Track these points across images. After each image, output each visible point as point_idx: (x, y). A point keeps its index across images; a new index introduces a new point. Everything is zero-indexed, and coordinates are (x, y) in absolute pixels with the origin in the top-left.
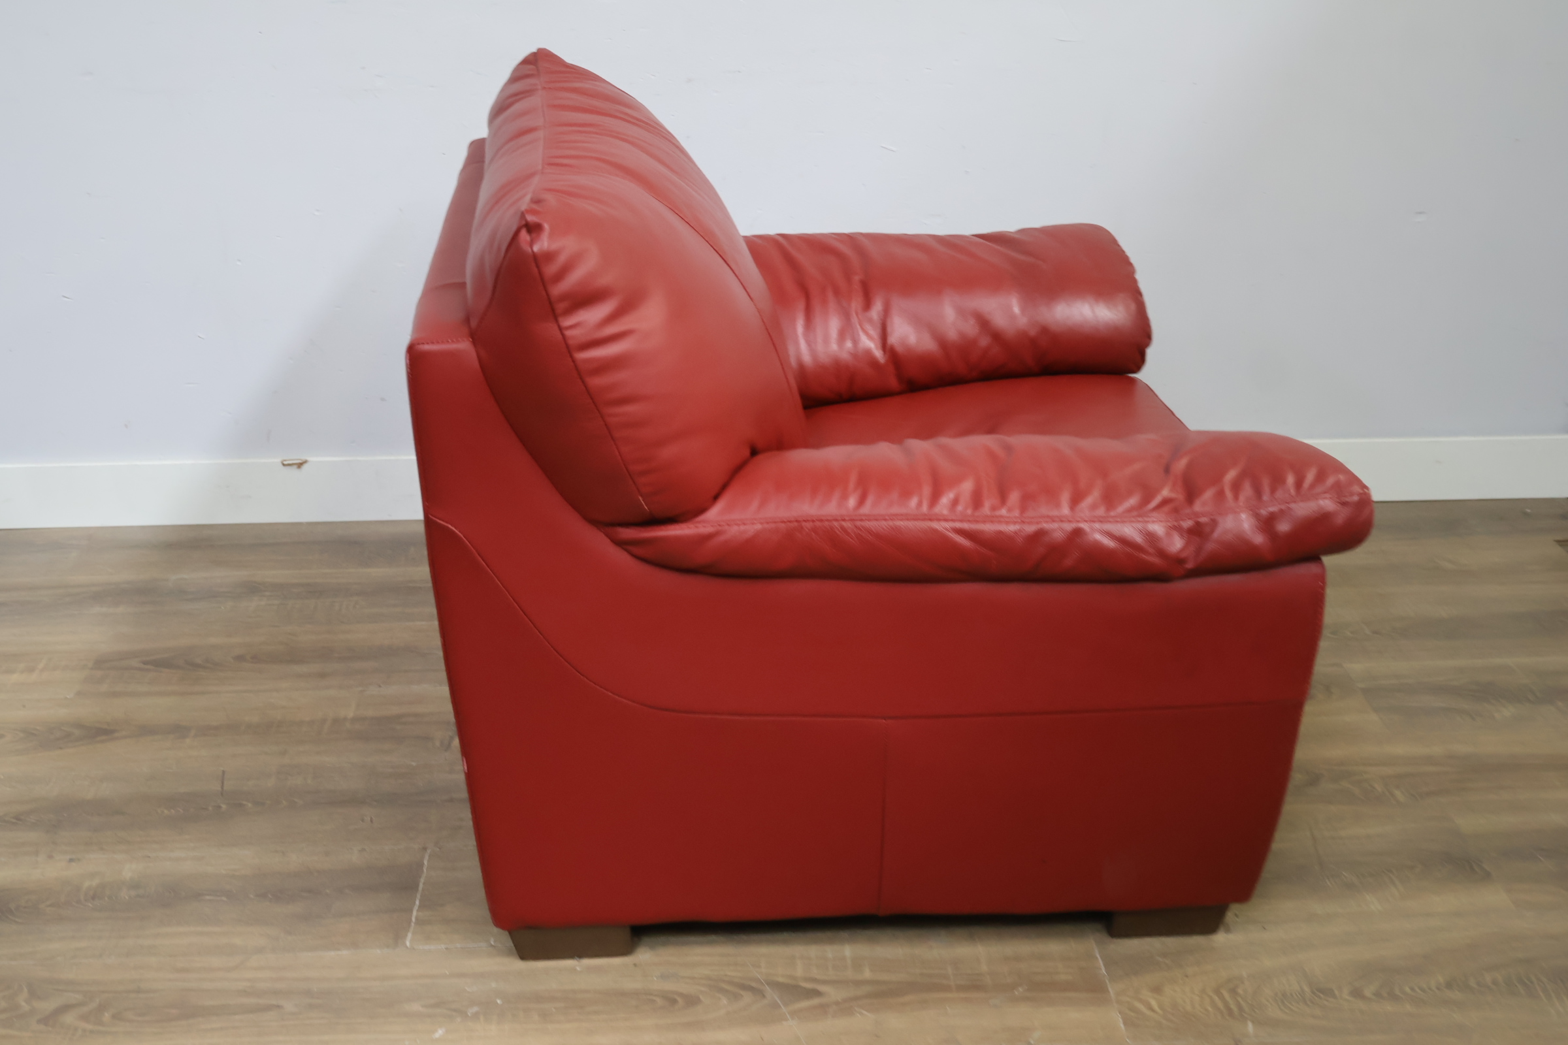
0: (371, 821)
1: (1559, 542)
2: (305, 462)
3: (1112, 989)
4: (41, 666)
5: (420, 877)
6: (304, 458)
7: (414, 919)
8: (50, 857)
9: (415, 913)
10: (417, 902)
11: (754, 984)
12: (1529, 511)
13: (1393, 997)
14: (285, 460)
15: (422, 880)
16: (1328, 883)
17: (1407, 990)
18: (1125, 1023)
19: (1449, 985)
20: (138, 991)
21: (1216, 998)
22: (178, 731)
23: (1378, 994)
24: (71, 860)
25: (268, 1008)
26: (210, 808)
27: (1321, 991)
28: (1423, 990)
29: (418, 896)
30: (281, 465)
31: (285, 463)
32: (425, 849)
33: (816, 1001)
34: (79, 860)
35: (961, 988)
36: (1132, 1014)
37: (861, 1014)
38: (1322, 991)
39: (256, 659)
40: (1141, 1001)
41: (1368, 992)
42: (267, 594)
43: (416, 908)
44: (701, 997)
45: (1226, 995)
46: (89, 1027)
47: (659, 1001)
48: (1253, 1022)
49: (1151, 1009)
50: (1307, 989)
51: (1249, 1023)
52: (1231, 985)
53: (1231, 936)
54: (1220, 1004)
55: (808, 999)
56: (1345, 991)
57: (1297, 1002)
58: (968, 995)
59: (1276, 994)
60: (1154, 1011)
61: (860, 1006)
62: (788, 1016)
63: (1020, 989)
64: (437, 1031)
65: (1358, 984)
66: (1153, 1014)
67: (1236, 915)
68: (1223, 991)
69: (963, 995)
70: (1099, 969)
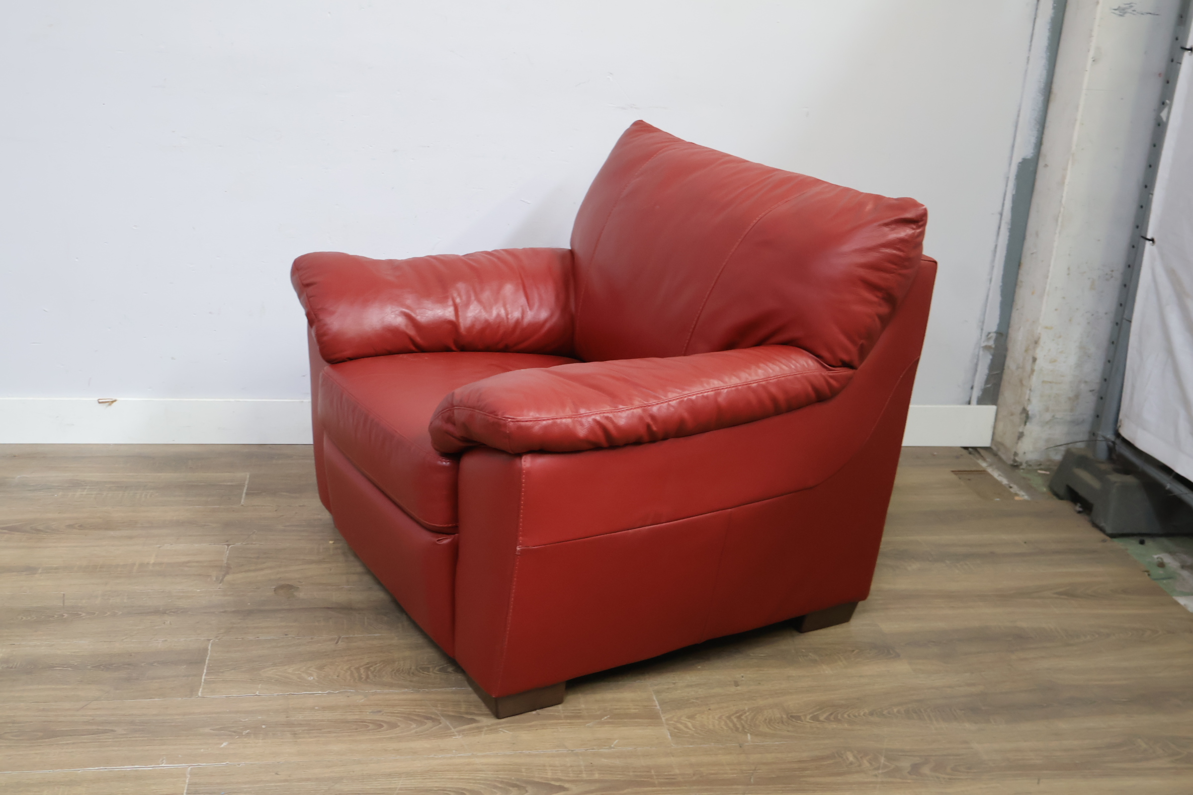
0: (170, 624)
1: (953, 471)
2: (115, 401)
3: (664, 717)
5: (207, 657)
6: (114, 398)
7: (203, 681)
9: (203, 677)
10: (205, 671)
11: (433, 716)
12: (935, 453)
13: (837, 720)
14: (99, 399)
15: (208, 658)
17: (846, 716)
18: (671, 735)
19: (871, 714)
20: (14, 723)
21: (728, 721)
22: (30, 570)
23: (828, 719)
25: (105, 732)
26: (56, 616)
28: (855, 716)
29: (206, 667)
30: (97, 402)
31: (100, 401)
32: (209, 640)
33: (474, 725)
35: (567, 717)
36: (676, 730)
37: (504, 732)
38: (793, 717)
39: (81, 527)
40: (681, 723)
41: (822, 718)
42: (88, 487)
43: (204, 674)
44: (399, 724)
45: (735, 720)
47: (371, 726)
48: (751, 734)
49: (687, 727)
50: (784, 716)
51: (749, 735)
52: (738, 715)
53: (739, 688)
54: (731, 725)
55: (469, 724)
56: (809, 717)
57: (778, 723)
58: (572, 721)
59: (766, 719)
60: (690, 729)
61: (502, 727)
62: (456, 733)
63: (606, 718)
64: (222, 743)
65: (815, 714)
66: (688, 730)
67: (742, 677)
68: (733, 717)
69: (569, 721)
70: (656, 706)
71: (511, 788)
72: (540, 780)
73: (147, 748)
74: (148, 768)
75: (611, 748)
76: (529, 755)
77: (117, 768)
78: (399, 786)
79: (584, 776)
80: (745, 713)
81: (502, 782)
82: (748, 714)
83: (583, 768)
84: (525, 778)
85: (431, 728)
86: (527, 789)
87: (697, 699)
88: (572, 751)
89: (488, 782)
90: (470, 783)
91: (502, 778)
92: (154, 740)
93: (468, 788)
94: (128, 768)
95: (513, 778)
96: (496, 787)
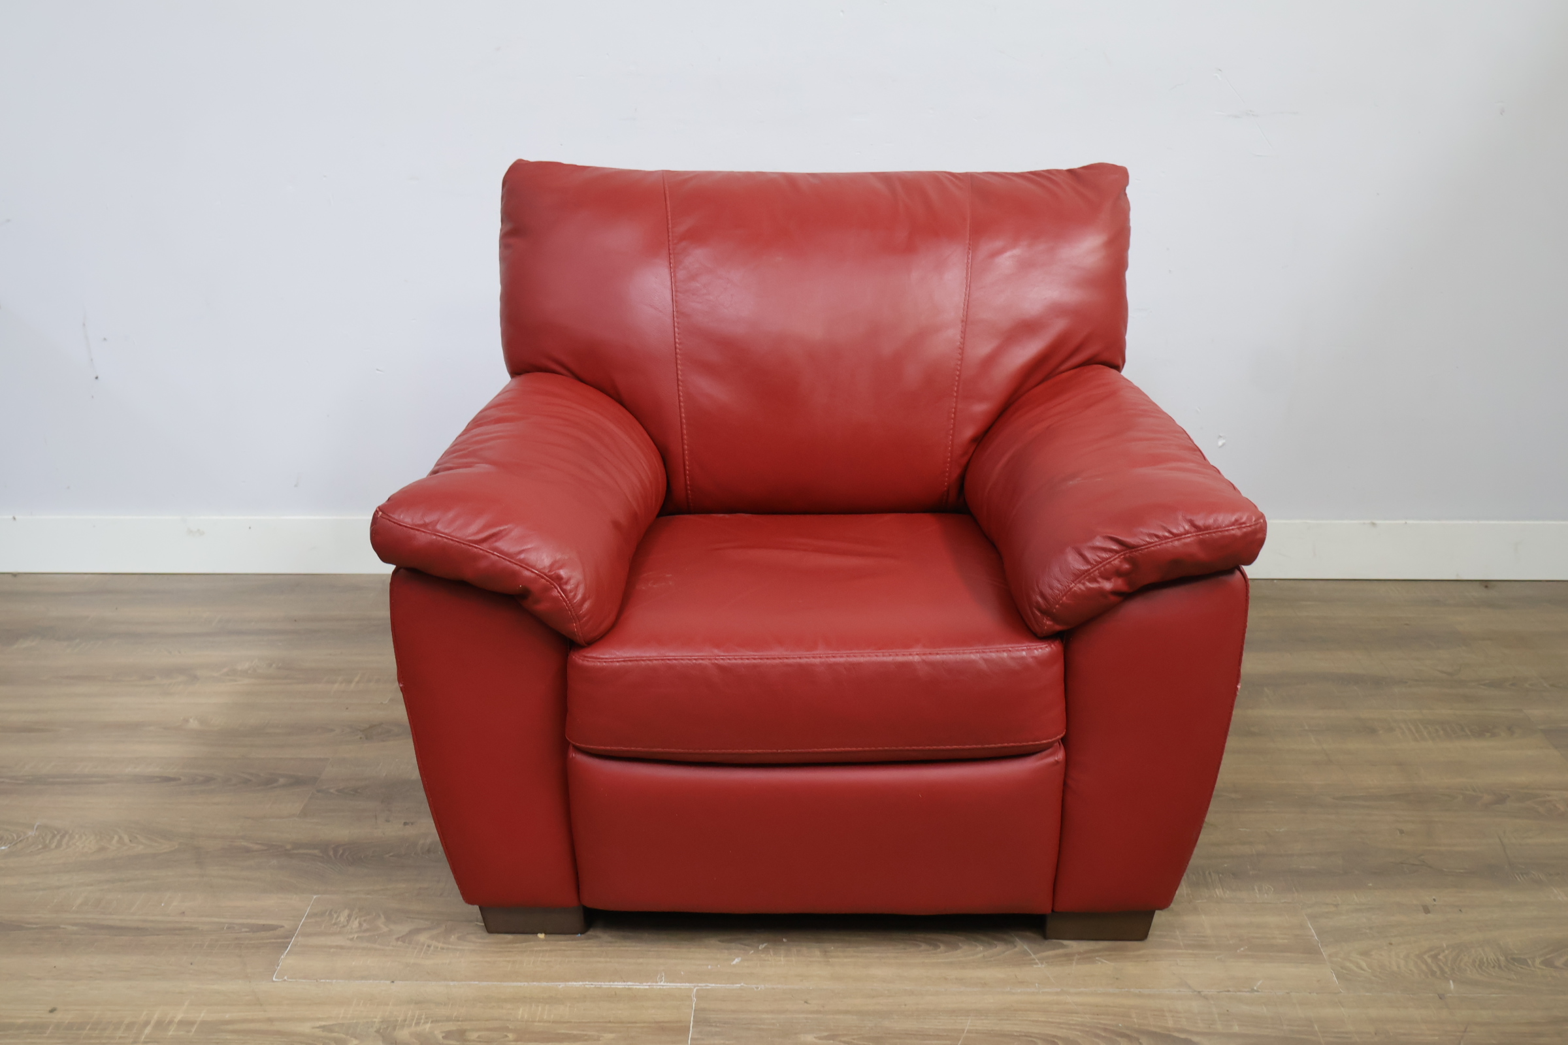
3: (1325, 952)
4: (357, 679)
8: (387, 821)
16: (1518, 879)
18: (1337, 978)
21: (1419, 962)
24: (405, 824)
27: (1514, 959)
33: (1060, 951)
34: (412, 824)
35: (1187, 946)
36: (1344, 971)
37: (1102, 962)
38: (1516, 960)
40: (1351, 961)
41: (1558, 963)
45: (1429, 961)
46: (440, 945)
48: (1454, 981)
49: (1359, 967)
50: (1502, 959)
51: (1451, 982)
52: (1433, 953)
53: (1429, 915)
54: (1424, 967)
55: (1054, 949)
56: (1538, 961)
57: (1494, 967)
58: (1195, 952)
59: (1474, 961)
60: (1363, 970)
61: (1100, 956)
62: (1037, 961)
63: (1242, 949)
64: (734, 959)
65: (1548, 956)
66: (1362, 972)
67: (1434, 900)
68: (1426, 957)
69: (1190, 951)
70: (1313, 936)
71: (1119, 1039)
72: (1158, 1030)
73: (641, 960)
74: (645, 986)
75: (1253, 990)
76: (1140, 996)
77: (605, 985)
78: (966, 1029)
79: (1219, 1027)
80: (1443, 951)
81: (1105, 1030)
82: (1447, 952)
83: (1216, 1016)
84: (1137, 1026)
85: (1004, 952)
86: (1140, 1041)
87: (1371, 928)
88: (1199, 992)
89: (1087, 1029)
90: (1062, 1028)
91: (1105, 1024)
92: (649, 951)
93: (1059, 1034)
94: (619, 985)
95: (1120, 1025)
96: (1097, 1036)
